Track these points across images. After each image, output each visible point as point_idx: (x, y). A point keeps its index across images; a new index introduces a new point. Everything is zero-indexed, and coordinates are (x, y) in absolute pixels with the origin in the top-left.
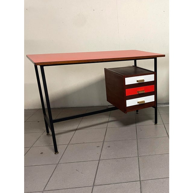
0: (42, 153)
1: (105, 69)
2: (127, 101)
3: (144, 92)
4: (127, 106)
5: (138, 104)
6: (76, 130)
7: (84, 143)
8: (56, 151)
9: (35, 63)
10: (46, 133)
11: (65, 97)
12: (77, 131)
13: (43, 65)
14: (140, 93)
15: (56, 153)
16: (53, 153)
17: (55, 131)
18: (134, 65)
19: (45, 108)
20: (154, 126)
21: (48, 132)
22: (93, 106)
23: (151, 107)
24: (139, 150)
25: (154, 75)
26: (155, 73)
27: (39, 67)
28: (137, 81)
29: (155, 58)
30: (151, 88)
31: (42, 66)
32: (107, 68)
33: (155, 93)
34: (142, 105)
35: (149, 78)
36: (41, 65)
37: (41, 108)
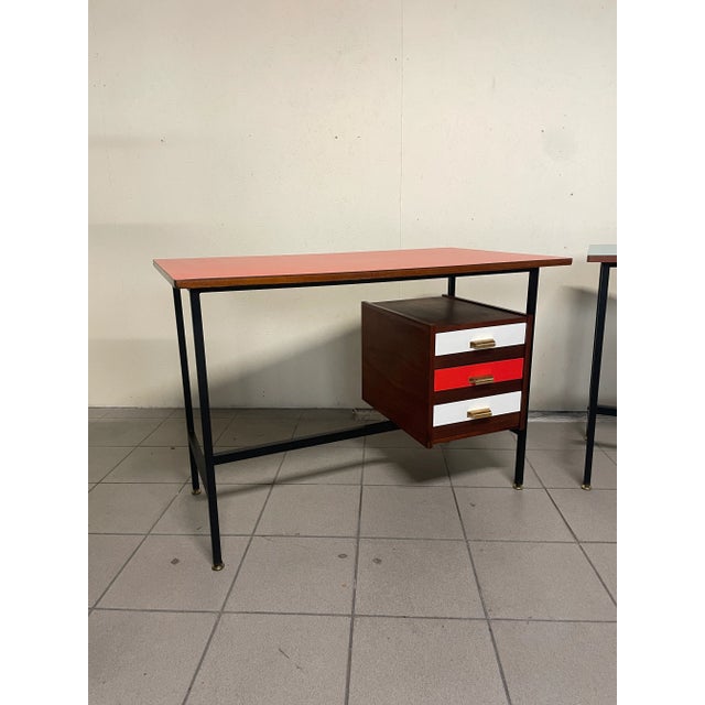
0: (175, 561)
1: (364, 305)
2: (436, 407)
3: (491, 380)
4: (434, 425)
5: (469, 419)
6: (272, 484)
7: (298, 535)
8: (217, 561)
9: (175, 281)
10: (190, 488)
11: (245, 379)
12: (276, 489)
13: (200, 286)
14: (479, 382)
15: (216, 566)
16: (210, 565)
17: (217, 481)
18: (446, 292)
19: (193, 406)
20: (512, 492)
21: (196, 486)
22: (316, 409)
23: (508, 431)
24: (483, 588)
25: (524, 324)
26: (529, 317)
27: (185, 294)
28: (472, 344)
29: (532, 268)
30: (513, 369)
31: (197, 290)
32: (370, 300)
33: (522, 385)
34: (483, 424)
35: (508, 336)
36: (193, 287)
37: (183, 405)
